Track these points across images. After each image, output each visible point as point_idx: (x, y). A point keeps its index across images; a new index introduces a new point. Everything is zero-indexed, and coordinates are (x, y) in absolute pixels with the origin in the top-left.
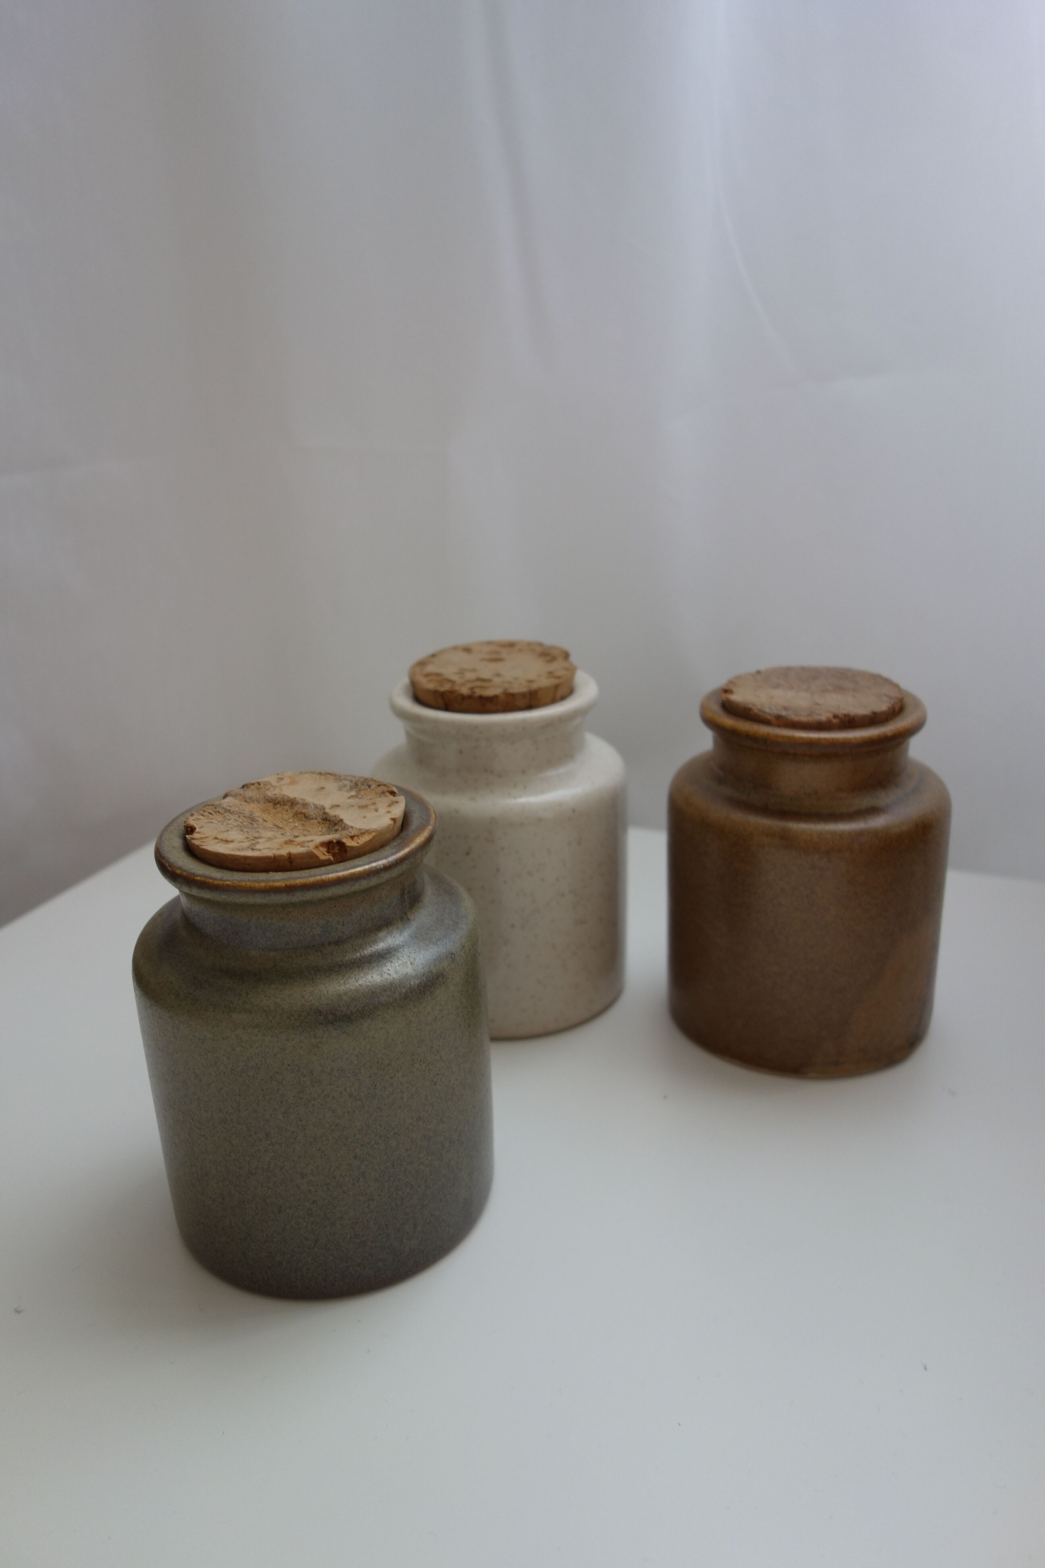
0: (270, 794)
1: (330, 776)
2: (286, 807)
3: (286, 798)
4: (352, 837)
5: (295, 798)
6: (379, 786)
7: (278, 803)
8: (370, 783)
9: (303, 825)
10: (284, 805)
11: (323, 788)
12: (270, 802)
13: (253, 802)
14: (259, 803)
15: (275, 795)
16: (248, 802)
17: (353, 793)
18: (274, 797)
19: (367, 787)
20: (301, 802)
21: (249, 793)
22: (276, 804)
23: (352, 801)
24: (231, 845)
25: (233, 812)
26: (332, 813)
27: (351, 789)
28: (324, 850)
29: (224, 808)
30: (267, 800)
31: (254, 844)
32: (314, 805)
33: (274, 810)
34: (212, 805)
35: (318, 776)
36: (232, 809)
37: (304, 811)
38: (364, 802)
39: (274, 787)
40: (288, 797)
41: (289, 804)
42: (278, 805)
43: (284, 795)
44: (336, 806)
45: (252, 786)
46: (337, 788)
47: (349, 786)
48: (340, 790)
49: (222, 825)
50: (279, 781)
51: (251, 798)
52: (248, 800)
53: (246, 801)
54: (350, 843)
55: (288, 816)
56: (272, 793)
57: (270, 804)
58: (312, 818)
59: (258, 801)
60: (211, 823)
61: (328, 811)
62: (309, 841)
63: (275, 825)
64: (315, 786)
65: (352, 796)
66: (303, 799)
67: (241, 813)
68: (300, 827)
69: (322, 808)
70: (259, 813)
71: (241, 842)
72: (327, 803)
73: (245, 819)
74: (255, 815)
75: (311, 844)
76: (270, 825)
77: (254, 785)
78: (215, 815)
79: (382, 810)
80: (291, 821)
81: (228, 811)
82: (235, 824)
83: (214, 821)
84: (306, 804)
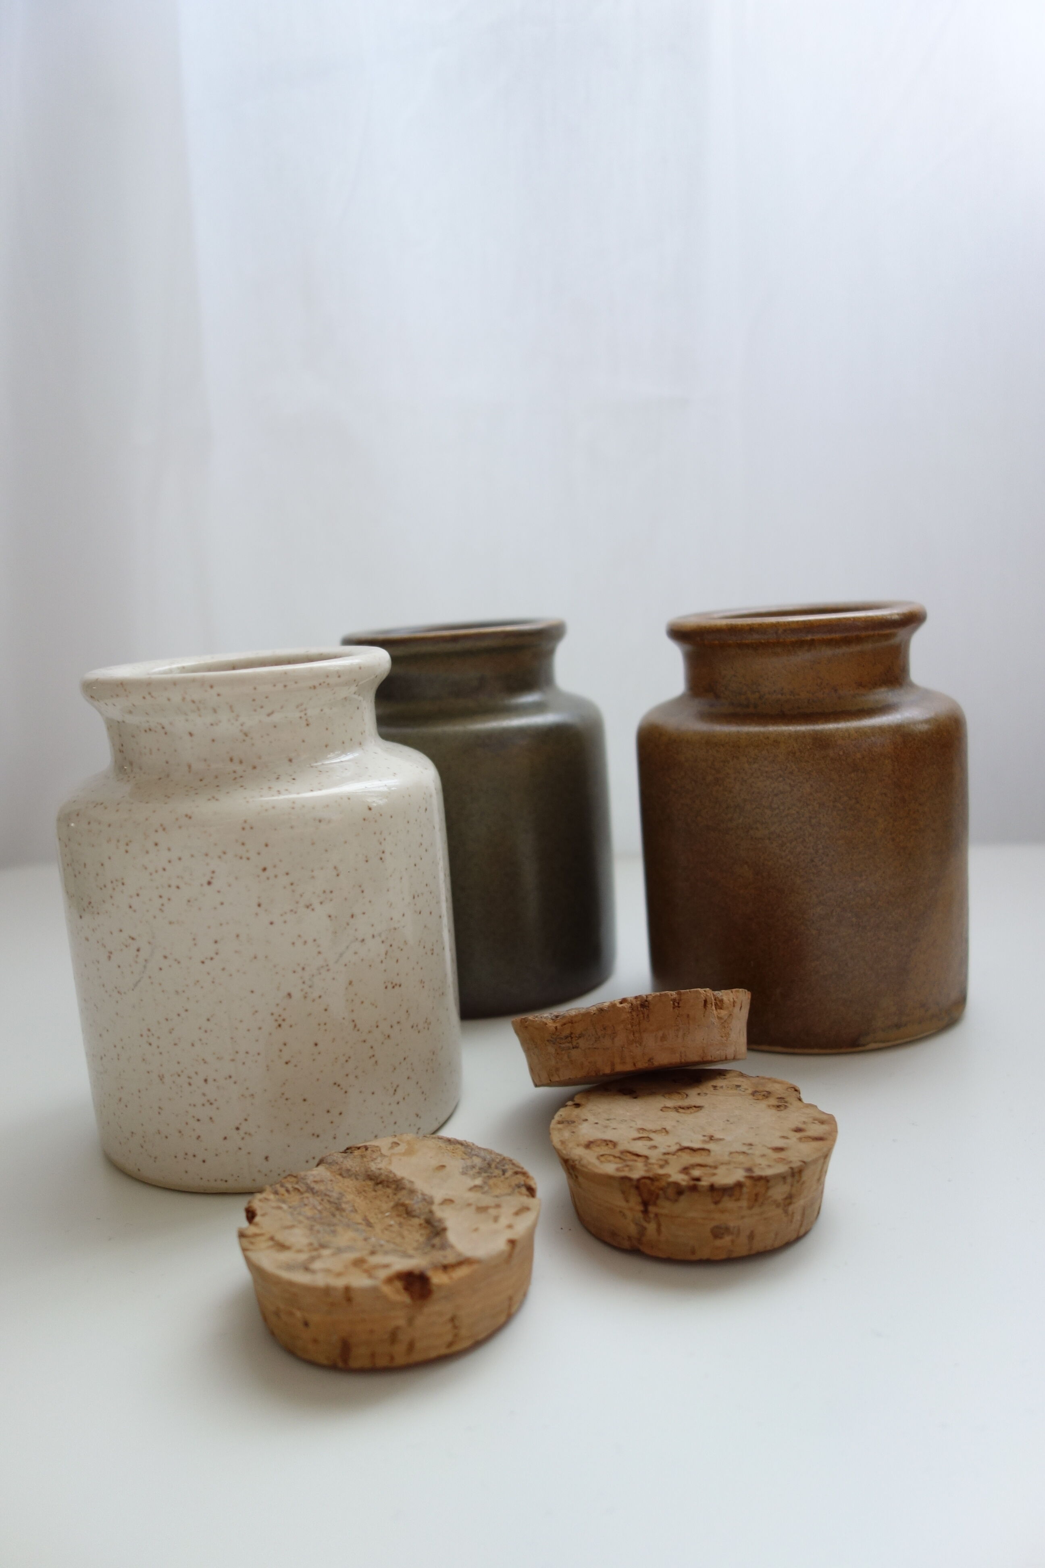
0: (373, 1166)
1: (460, 1146)
2: (389, 1191)
3: (391, 1175)
4: (445, 1268)
5: (403, 1178)
6: (516, 1173)
7: (381, 1183)
8: (507, 1167)
9: (400, 1225)
10: (388, 1187)
11: (443, 1166)
12: (371, 1179)
13: (350, 1176)
14: (357, 1179)
15: (380, 1169)
16: (344, 1175)
17: (478, 1181)
18: (378, 1172)
19: (501, 1173)
20: (408, 1185)
21: (350, 1163)
22: (377, 1184)
23: (473, 1196)
24: (285, 1257)
25: (317, 1192)
26: (440, 1213)
27: (482, 1171)
28: (399, 1285)
29: (307, 1184)
30: (369, 1175)
31: (313, 1259)
32: (423, 1194)
33: (374, 1193)
34: (295, 1177)
35: (443, 1145)
36: (317, 1187)
37: (407, 1202)
38: (487, 1200)
39: (382, 1155)
40: (395, 1175)
41: (394, 1186)
42: (380, 1186)
43: (391, 1172)
44: (448, 1201)
45: (356, 1151)
46: (461, 1170)
47: (477, 1168)
48: (464, 1173)
49: (292, 1214)
50: (392, 1148)
51: (348, 1170)
52: (345, 1173)
53: (341, 1175)
54: (438, 1279)
55: (386, 1205)
56: (377, 1166)
57: (370, 1183)
58: (414, 1216)
59: (356, 1176)
60: (280, 1208)
61: (435, 1208)
62: (386, 1266)
63: (366, 1219)
64: (435, 1163)
65: (475, 1186)
66: (412, 1182)
67: (326, 1195)
68: (396, 1228)
69: (429, 1201)
70: (349, 1197)
71: (300, 1251)
72: (438, 1195)
73: (328, 1206)
74: (344, 1199)
75: (383, 1274)
76: (358, 1218)
77: (359, 1150)
78: (293, 1193)
79: (504, 1221)
80: (387, 1216)
81: (311, 1190)
82: (309, 1213)
83: (284, 1206)
84: (412, 1192)
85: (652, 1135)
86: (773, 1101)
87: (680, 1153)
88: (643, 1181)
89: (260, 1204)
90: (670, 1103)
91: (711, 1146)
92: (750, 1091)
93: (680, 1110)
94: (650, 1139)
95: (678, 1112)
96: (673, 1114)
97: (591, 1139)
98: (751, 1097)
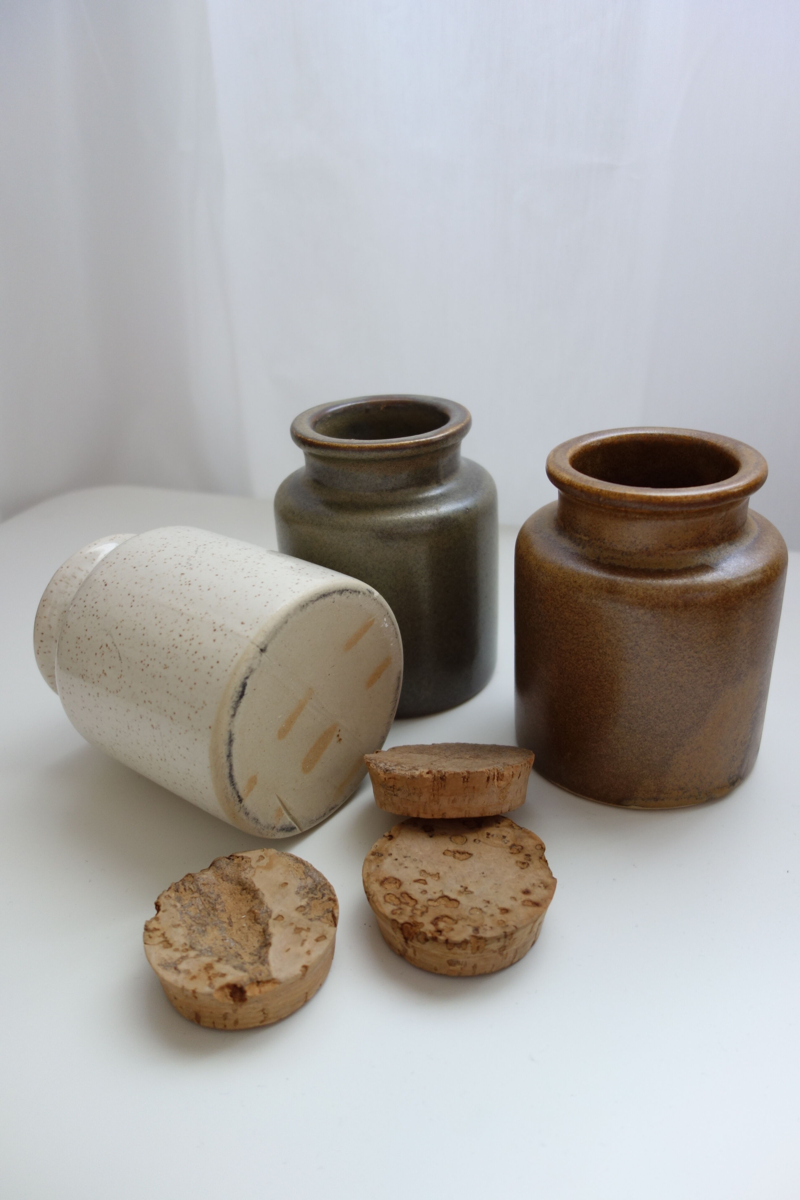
0: (243, 875)
1: (302, 866)
2: (249, 897)
3: (253, 886)
4: (258, 983)
5: (258, 890)
6: (331, 899)
7: (245, 889)
8: (325, 892)
9: (249, 927)
10: (249, 893)
11: (286, 884)
12: (240, 885)
13: (227, 881)
14: (232, 883)
15: (247, 879)
16: (224, 879)
17: (304, 902)
18: (245, 880)
19: (320, 896)
20: (261, 896)
21: (229, 870)
22: (243, 889)
23: (296, 916)
25: (203, 893)
26: (272, 925)
28: (227, 991)
29: (197, 885)
30: (239, 882)
31: (182, 959)
32: (267, 907)
33: (240, 896)
34: (193, 877)
35: (291, 862)
36: (204, 889)
37: (256, 911)
38: (304, 923)
39: (251, 867)
40: (255, 886)
41: (252, 894)
42: (245, 891)
43: (252, 882)
44: (280, 917)
45: (235, 859)
46: (296, 890)
47: (308, 888)
48: (297, 893)
49: (181, 913)
50: (259, 860)
51: (227, 876)
52: (225, 878)
53: (222, 878)
54: (251, 992)
55: (246, 909)
56: (246, 875)
57: (239, 888)
58: (258, 923)
59: (231, 881)
60: (175, 906)
61: (271, 921)
62: (223, 975)
63: (229, 918)
64: (281, 879)
65: (301, 906)
66: (263, 894)
67: (208, 896)
68: (245, 930)
69: (269, 913)
70: (224, 898)
71: (176, 950)
72: (276, 910)
73: (207, 906)
74: (219, 901)
75: (219, 982)
76: (224, 917)
77: (238, 859)
78: (188, 892)
79: (307, 946)
80: (243, 918)
81: (199, 890)
82: (192, 914)
83: (179, 905)
84: (262, 903)
85: (429, 879)
86: (521, 857)
87: (440, 900)
88: (406, 925)
89: (165, 901)
90: (452, 847)
91: (462, 899)
92: (509, 844)
93: (457, 855)
94: (425, 883)
95: (454, 857)
96: (450, 859)
97: (387, 876)
98: (508, 850)
